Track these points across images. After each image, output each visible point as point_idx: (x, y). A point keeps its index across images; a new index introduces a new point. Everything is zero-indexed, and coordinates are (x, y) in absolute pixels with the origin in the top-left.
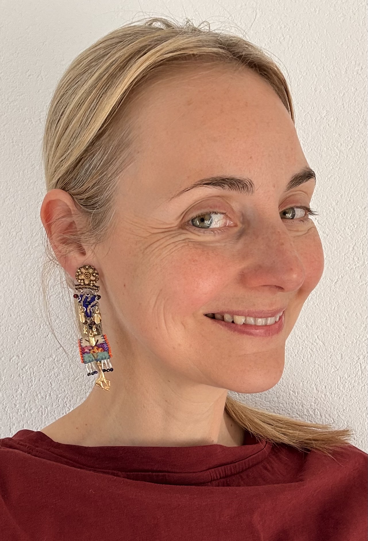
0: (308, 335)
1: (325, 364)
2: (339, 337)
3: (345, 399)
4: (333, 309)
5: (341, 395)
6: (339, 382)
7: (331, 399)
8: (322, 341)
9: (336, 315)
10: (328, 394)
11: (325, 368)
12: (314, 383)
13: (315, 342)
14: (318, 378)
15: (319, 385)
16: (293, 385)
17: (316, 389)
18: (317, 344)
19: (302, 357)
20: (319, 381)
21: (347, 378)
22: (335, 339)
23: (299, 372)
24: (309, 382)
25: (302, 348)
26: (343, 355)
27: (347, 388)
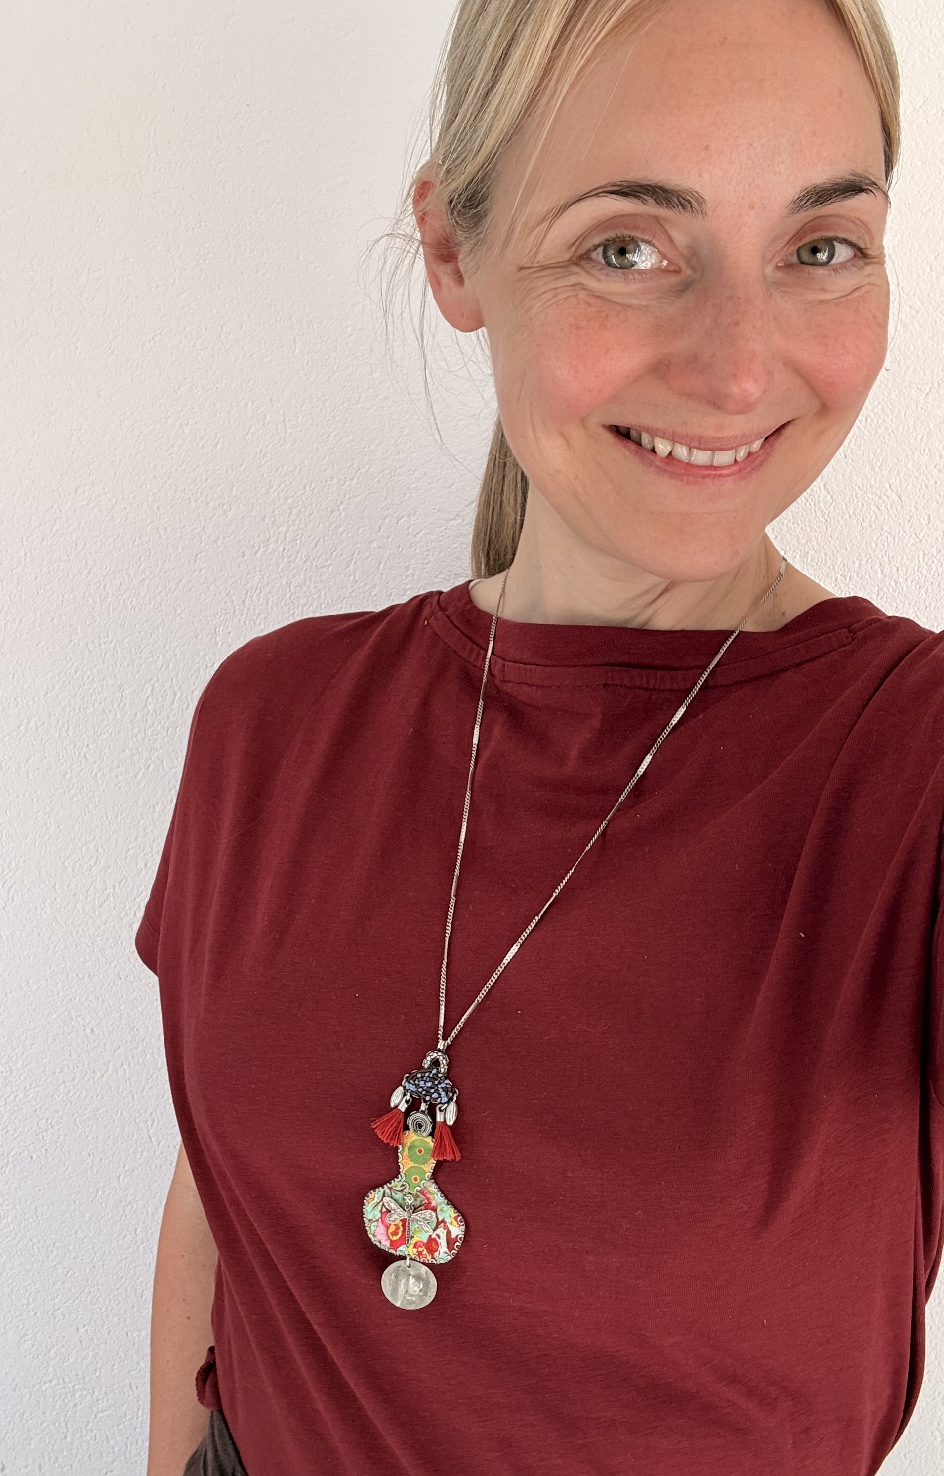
0: (873, 483)
1: (899, 531)
2: (926, 487)
3: (930, 589)
4: (919, 439)
5: (923, 582)
6: (921, 561)
7: (905, 588)
8: (896, 494)
9: (924, 451)
10: (900, 580)
11: (899, 537)
12: (878, 562)
13: (884, 495)
14: (885, 554)
15: (887, 566)
16: (844, 565)
17: (882, 572)
18: (888, 498)
19: (861, 520)
20: (886, 560)
21: (935, 554)
22: (919, 490)
23: (854, 544)
24: (870, 560)
25: (863, 504)
26: (932, 517)
27: (934, 571)
